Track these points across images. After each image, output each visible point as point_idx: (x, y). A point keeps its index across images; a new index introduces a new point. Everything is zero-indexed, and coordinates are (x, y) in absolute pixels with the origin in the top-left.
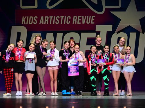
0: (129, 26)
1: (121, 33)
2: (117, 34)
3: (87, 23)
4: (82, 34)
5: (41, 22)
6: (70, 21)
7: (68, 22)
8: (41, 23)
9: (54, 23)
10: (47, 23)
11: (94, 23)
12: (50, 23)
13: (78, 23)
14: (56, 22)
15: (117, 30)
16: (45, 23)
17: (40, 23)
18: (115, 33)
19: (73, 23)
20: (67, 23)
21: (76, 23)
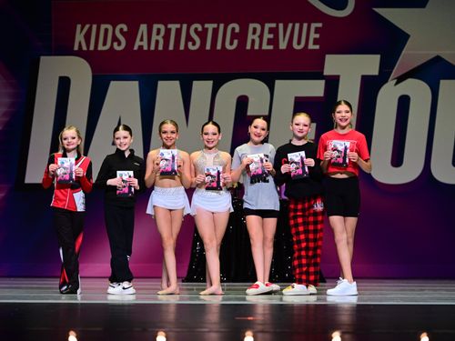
0: (438, 59)
1: (410, 81)
2: (397, 84)
3: (296, 46)
4: (278, 83)
5: (138, 43)
6: (236, 42)
7: (231, 43)
8: (141, 47)
9: (182, 47)
10: (161, 48)
11: (317, 47)
12: (171, 48)
13: (265, 47)
14: (190, 44)
15: (396, 73)
16: (152, 48)
17: (136, 48)
18: (391, 83)
19: (248, 47)
20: (228, 47)
21: (256, 47)
